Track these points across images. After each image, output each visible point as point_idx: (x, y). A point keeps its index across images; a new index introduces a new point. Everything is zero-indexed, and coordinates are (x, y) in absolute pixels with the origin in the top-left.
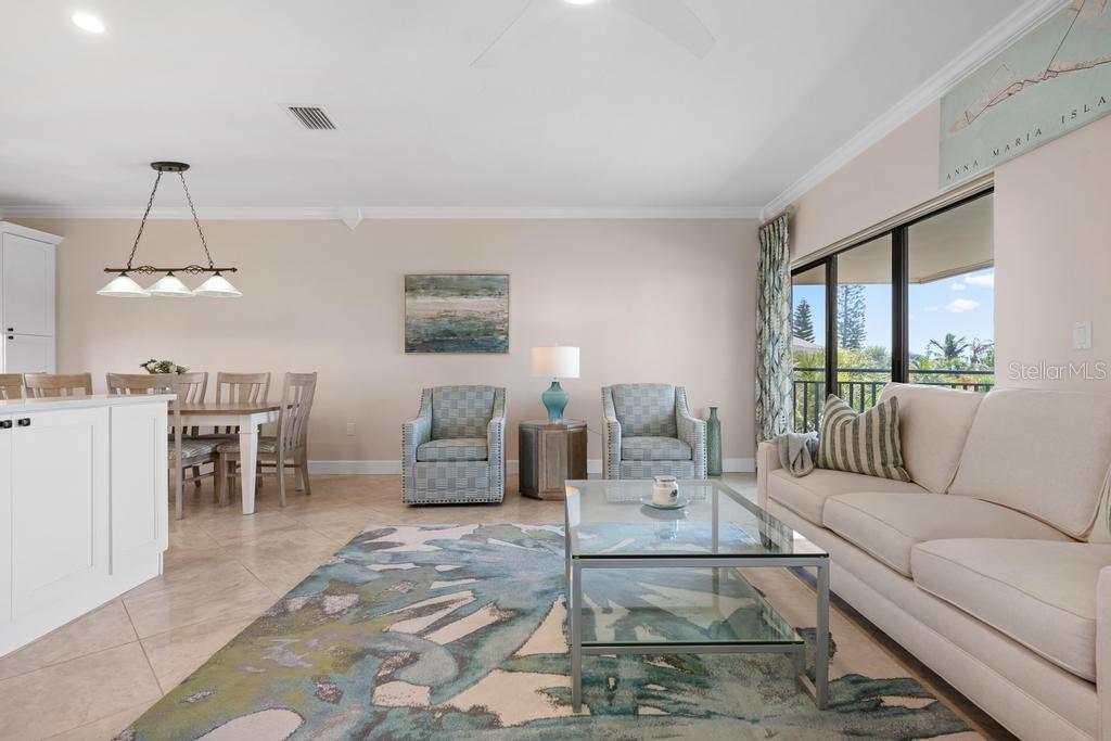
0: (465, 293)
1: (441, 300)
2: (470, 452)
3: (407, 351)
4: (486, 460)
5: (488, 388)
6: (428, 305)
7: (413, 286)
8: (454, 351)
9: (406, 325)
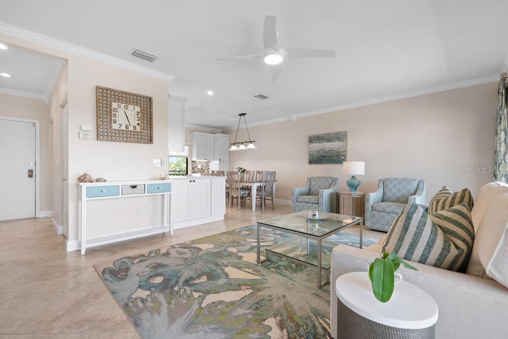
0: (329, 141)
1: (320, 144)
2: (312, 201)
3: (309, 164)
4: (318, 204)
5: (331, 178)
6: (316, 146)
7: (312, 140)
8: (325, 163)
9: (309, 154)
